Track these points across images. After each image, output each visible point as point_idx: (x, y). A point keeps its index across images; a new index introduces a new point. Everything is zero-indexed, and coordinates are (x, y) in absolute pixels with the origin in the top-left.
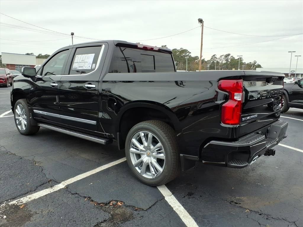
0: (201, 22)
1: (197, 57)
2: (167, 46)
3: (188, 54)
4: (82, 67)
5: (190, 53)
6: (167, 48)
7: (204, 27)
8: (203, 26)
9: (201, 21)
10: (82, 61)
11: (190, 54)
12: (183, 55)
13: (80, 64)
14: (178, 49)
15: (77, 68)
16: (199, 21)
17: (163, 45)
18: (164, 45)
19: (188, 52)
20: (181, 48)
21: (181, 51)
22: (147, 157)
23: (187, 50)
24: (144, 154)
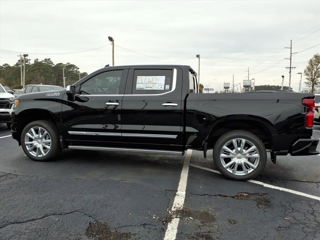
0: (112, 41)
1: (86, 73)
2: (51, 60)
3: (76, 69)
4: (152, 87)
5: (79, 68)
6: (51, 61)
7: (114, 46)
8: (113, 44)
9: (111, 39)
10: (148, 82)
11: (78, 70)
12: (71, 70)
13: (147, 84)
14: (64, 64)
15: (143, 88)
16: (109, 39)
17: (46, 58)
18: (48, 58)
19: (76, 68)
20: (68, 63)
21: (67, 66)
22: (237, 159)
23: (75, 66)
24: (235, 157)
